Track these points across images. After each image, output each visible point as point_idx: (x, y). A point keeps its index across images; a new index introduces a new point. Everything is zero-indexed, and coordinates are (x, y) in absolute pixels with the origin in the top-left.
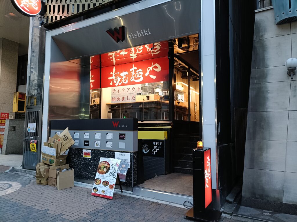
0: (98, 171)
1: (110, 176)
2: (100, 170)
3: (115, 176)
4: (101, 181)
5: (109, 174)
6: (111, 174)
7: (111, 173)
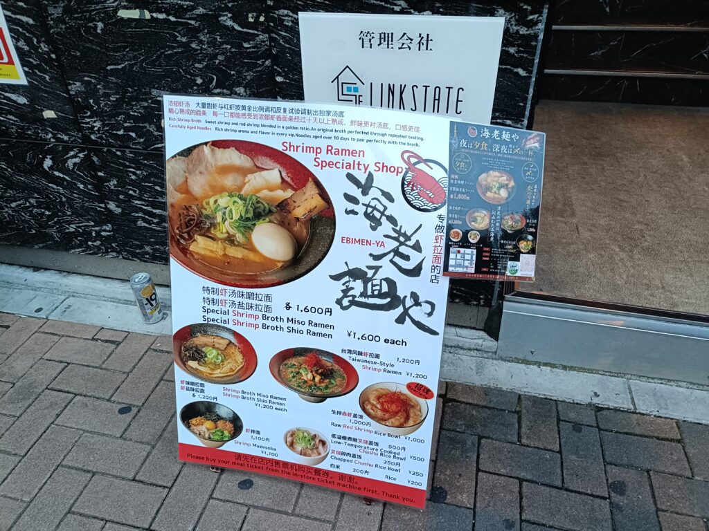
0: (185, 251)
1: (347, 301)
2: (200, 245)
3: (416, 313)
4: (248, 352)
5: (339, 286)
6: (358, 286)
7: (355, 274)
